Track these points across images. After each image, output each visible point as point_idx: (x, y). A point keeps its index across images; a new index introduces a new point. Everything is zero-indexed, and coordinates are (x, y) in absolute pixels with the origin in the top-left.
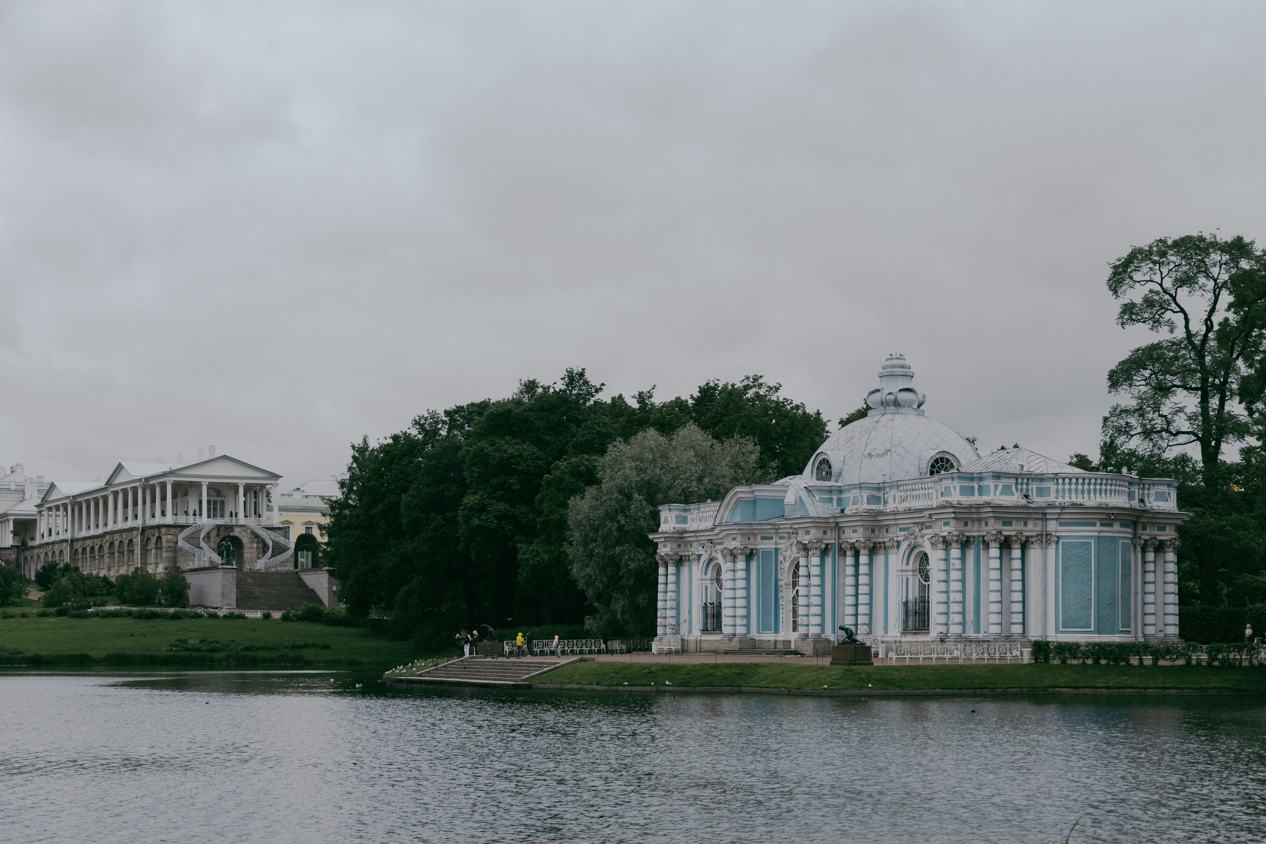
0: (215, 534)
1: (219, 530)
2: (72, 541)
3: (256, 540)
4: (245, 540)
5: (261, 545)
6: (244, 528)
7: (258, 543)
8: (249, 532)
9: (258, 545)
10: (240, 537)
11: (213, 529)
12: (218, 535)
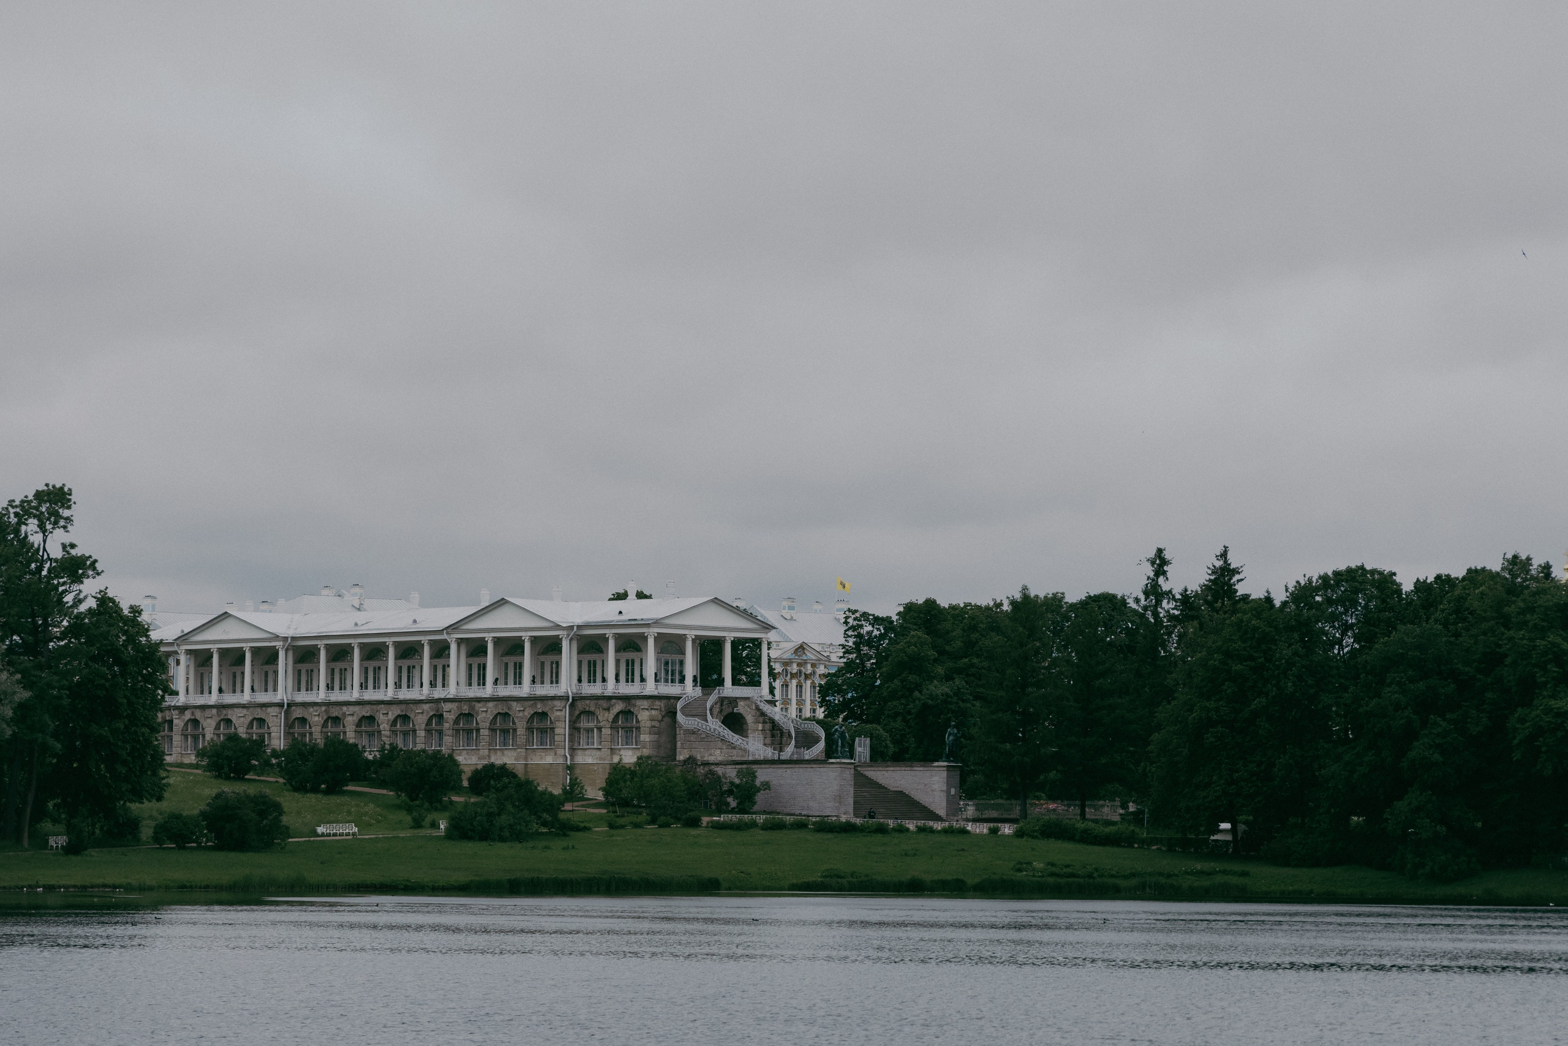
0: (718, 710)
1: (722, 705)
2: (289, 705)
3: (761, 719)
4: (749, 719)
5: (768, 726)
6: (748, 702)
7: (764, 722)
8: (754, 707)
9: (764, 727)
10: (744, 714)
11: (716, 703)
12: (721, 711)
